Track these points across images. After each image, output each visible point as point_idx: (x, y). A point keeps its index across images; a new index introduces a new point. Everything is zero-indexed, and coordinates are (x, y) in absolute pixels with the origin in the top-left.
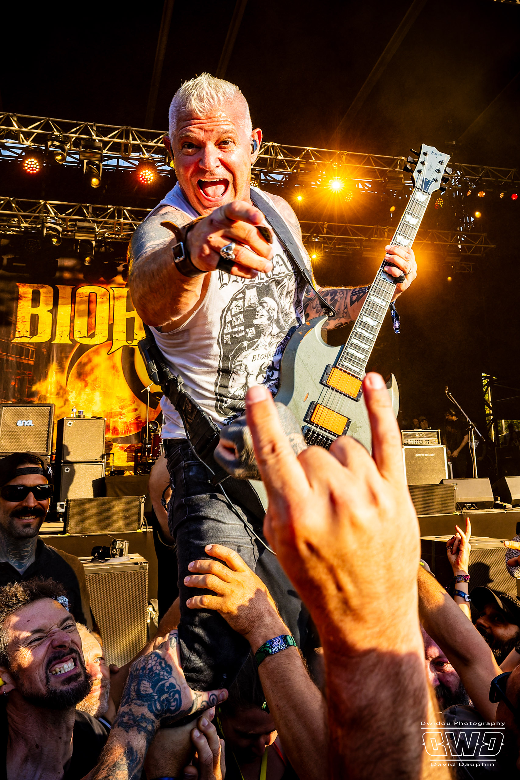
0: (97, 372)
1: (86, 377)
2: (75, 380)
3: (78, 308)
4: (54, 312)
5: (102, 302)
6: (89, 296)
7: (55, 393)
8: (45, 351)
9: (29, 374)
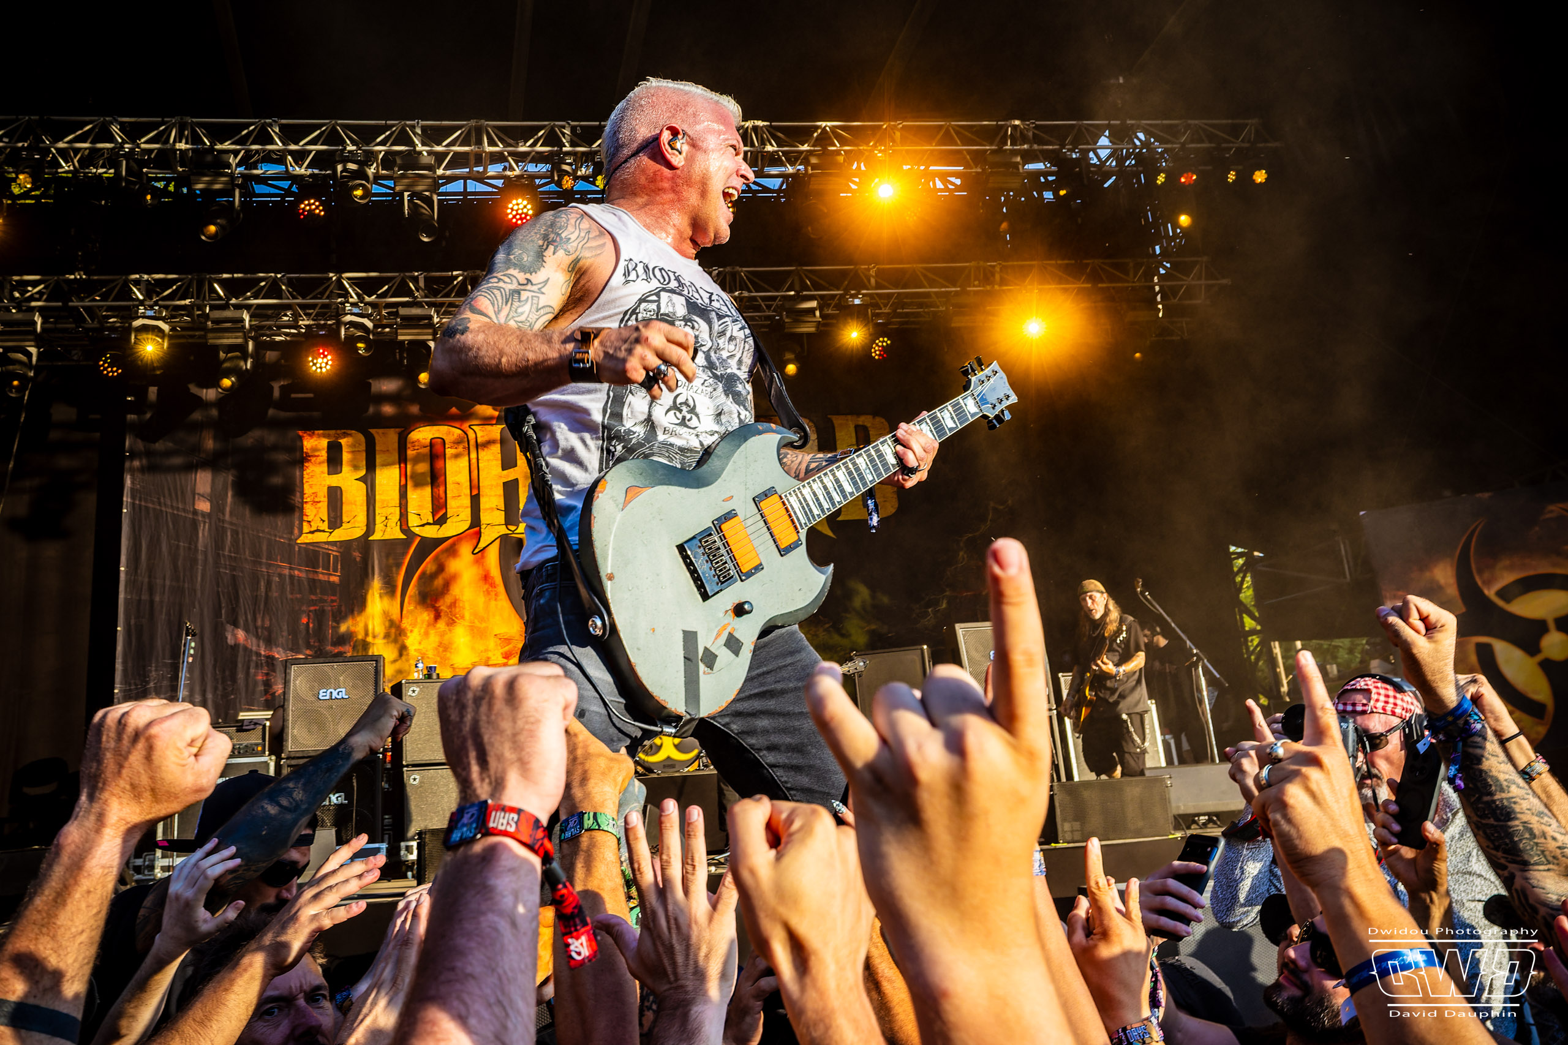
0: (456, 590)
1: (436, 600)
2: (416, 608)
3: (413, 469)
4: (369, 481)
5: (457, 456)
6: (432, 444)
7: (382, 635)
8: (357, 555)
9: (331, 602)
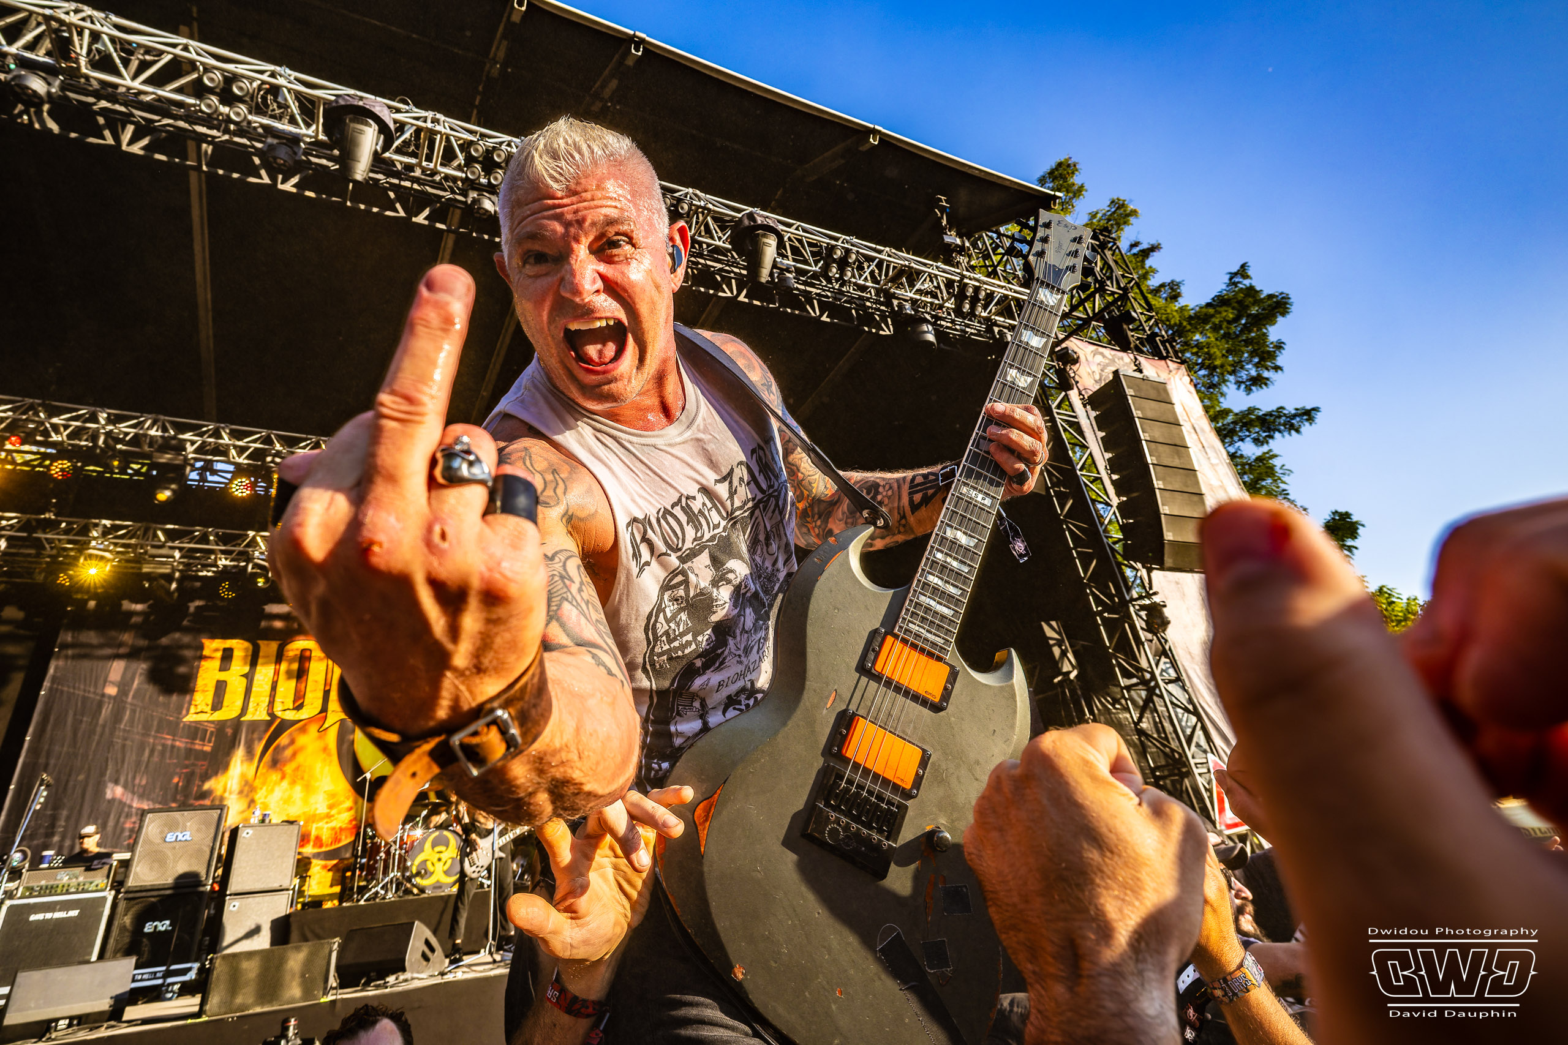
0: (300, 758)
1: (284, 765)
2: (267, 771)
3: (284, 668)
4: (249, 677)
5: (318, 662)
6: (302, 653)
7: (237, 791)
8: (229, 731)
9: (202, 766)
